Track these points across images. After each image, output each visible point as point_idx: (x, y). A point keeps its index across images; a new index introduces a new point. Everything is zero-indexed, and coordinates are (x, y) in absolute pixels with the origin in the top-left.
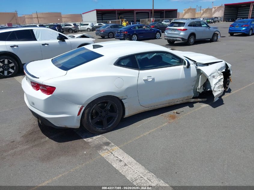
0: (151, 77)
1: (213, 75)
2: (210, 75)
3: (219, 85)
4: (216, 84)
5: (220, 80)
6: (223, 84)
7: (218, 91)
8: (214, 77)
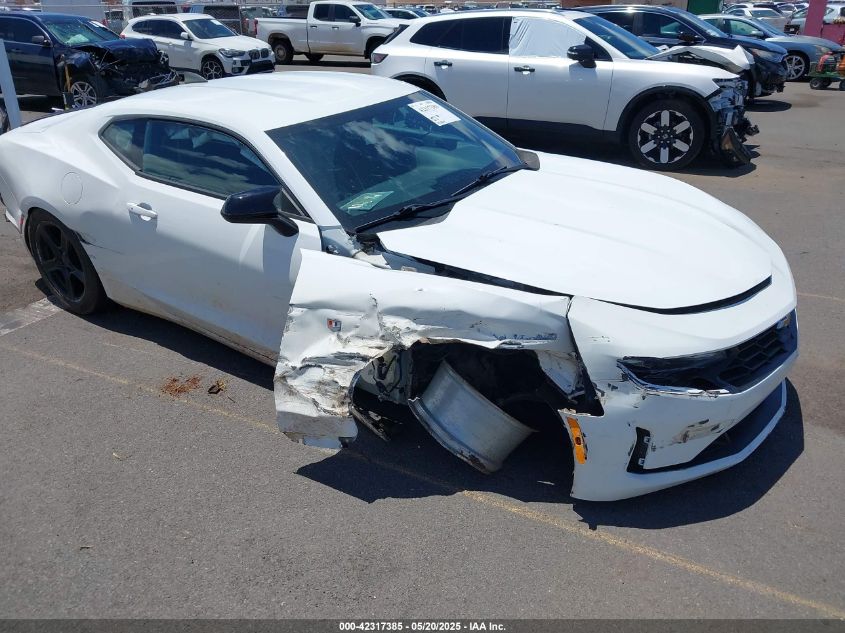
0: (149, 208)
1: (333, 314)
2: (312, 307)
3: (327, 377)
4: (318, 362)
5: (342, 359)
6: (348, 385)
7: (307, 400)
8: (334, 325)
